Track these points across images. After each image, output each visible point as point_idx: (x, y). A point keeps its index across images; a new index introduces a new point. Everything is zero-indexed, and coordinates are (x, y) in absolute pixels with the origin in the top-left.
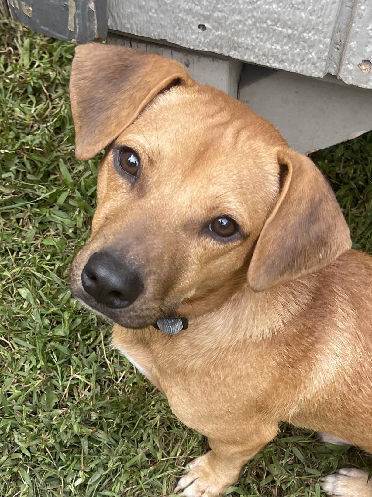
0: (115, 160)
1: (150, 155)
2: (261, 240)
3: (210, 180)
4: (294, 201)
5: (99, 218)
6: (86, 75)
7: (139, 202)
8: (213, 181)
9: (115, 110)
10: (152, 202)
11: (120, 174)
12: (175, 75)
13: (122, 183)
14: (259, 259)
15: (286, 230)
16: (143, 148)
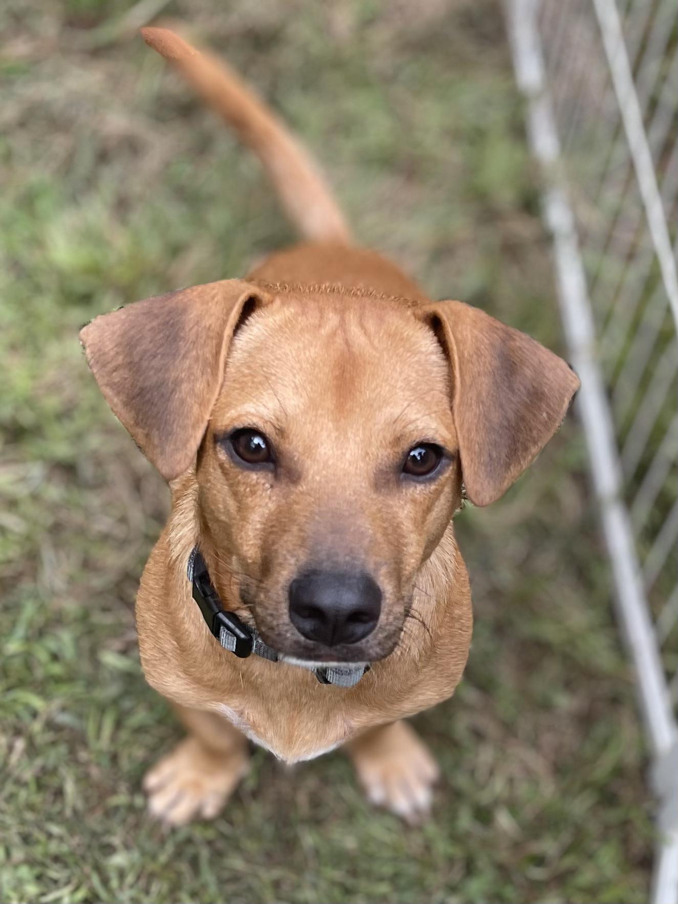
0: (231, 457)
1: (275, 422)
2: (461, 434)
3: (372, 406)
4: (471, 356)
5: (250, 540)
6: (114, 364)
7: (300, 488)
8: (375, 405)
9: (185, 387)
10: (318, 478)
11: (248, 469)
12: (242, 298)
13: (258, 478)
14: (472, 461)
15: (483, 402)
16: (261, 418)
